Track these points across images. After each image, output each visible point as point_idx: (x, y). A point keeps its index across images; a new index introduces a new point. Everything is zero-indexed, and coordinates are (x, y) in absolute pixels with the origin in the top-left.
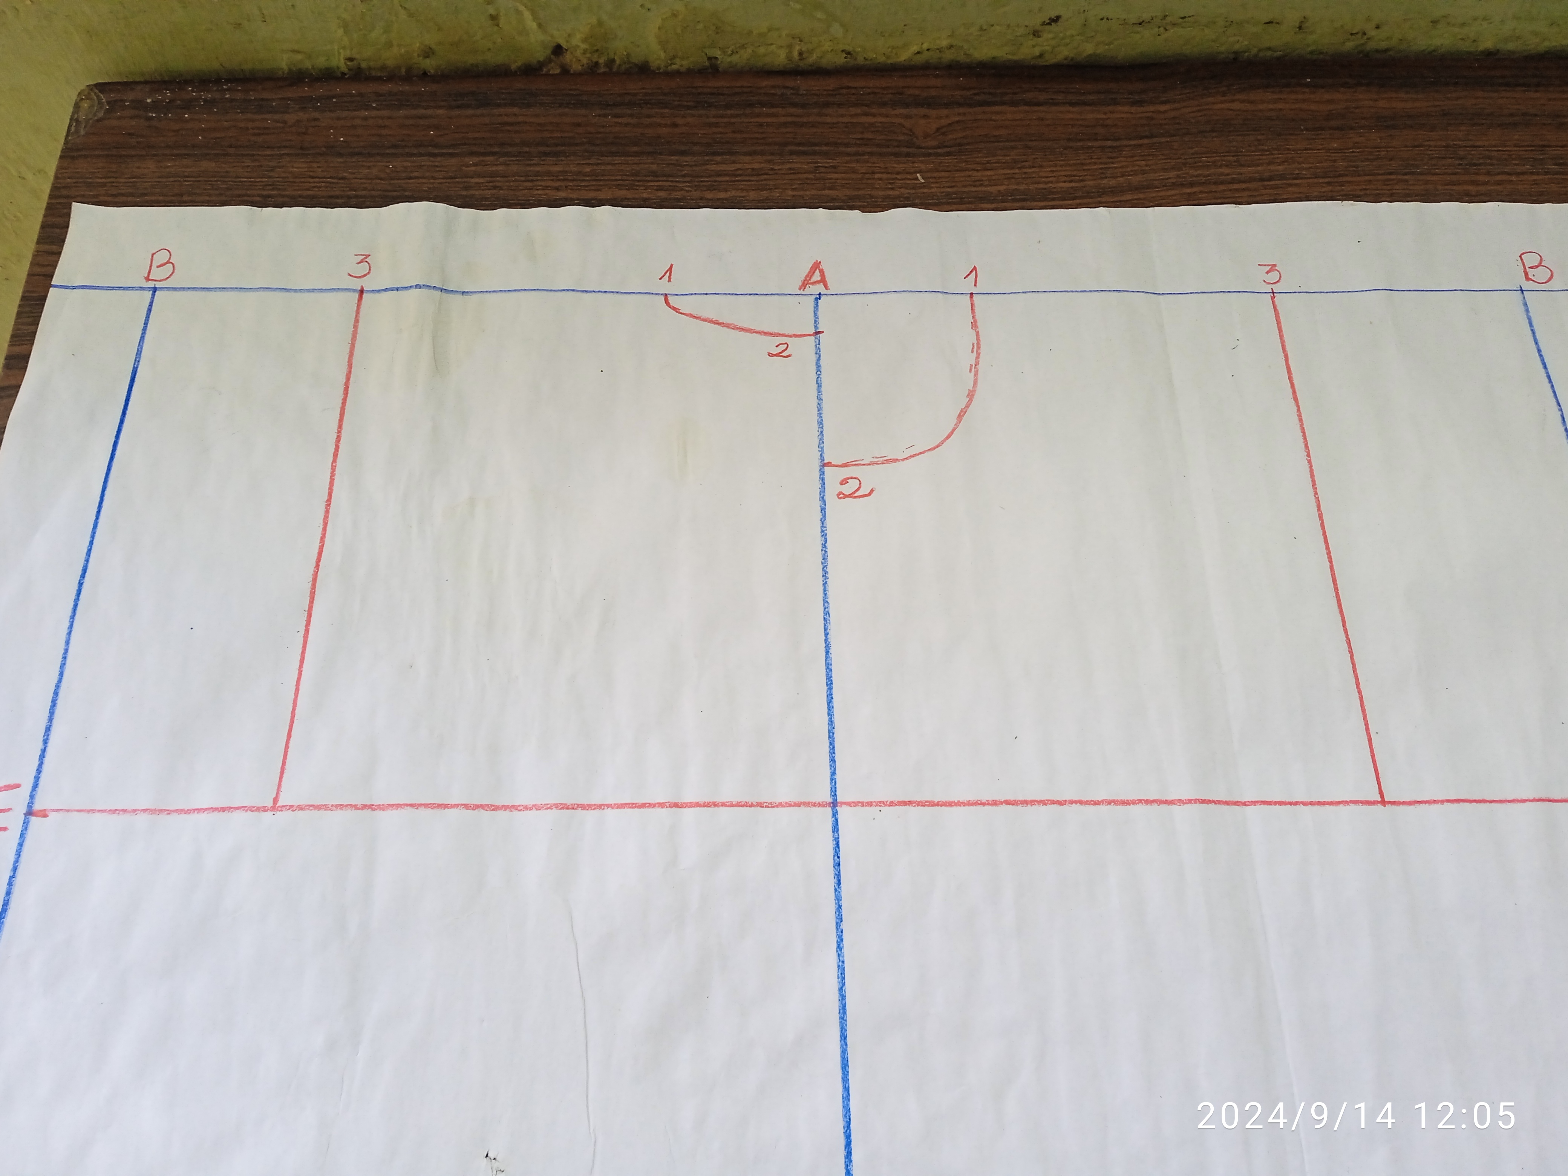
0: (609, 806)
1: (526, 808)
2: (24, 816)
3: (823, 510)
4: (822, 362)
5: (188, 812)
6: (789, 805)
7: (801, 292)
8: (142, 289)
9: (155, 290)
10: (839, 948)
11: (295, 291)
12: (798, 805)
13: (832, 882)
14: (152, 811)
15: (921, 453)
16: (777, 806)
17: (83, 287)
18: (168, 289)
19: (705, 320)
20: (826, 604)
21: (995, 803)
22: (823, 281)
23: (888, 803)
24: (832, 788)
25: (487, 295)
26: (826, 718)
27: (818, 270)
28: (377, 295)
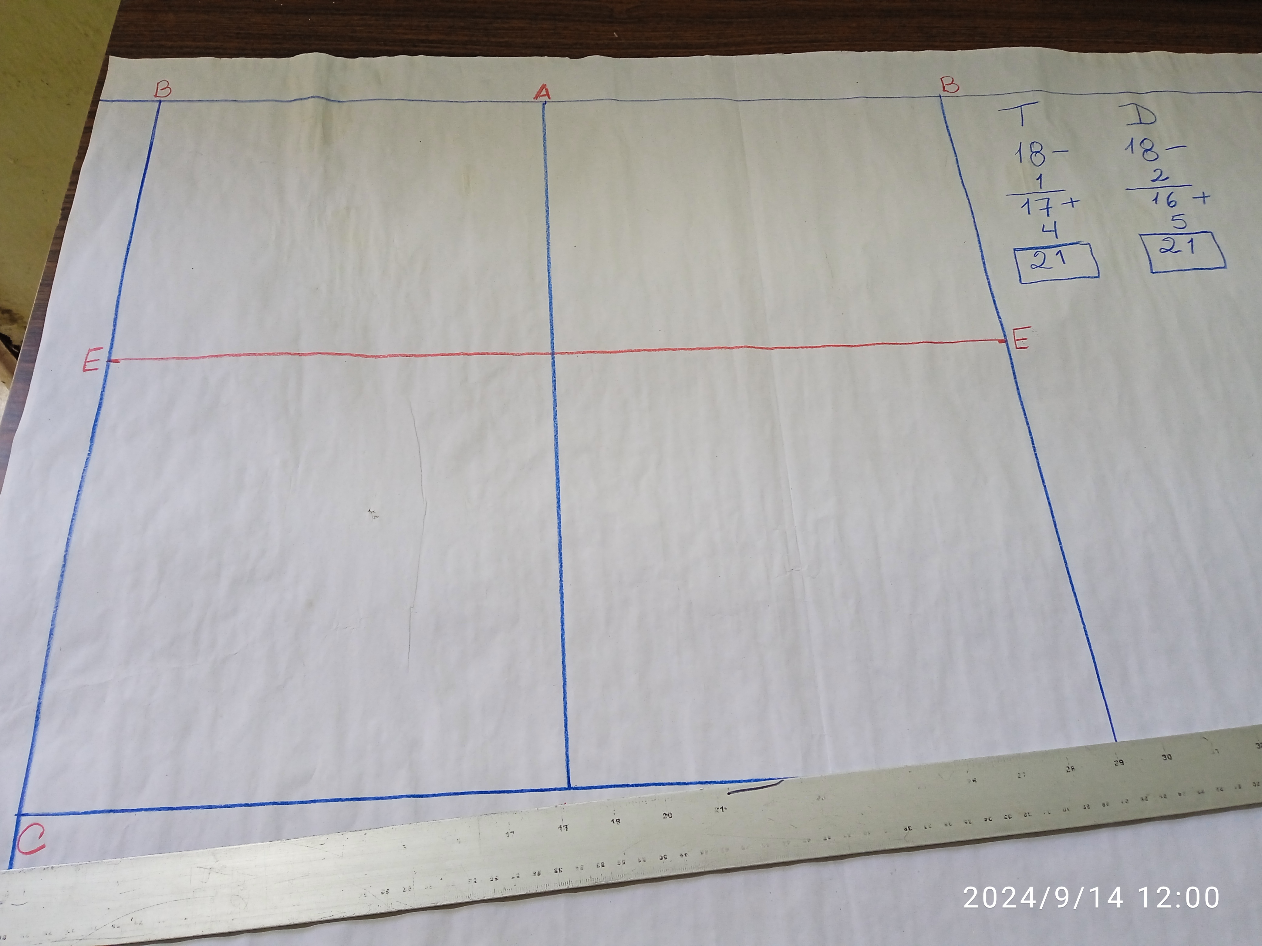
0: (429, 355)
1: (384, 356)
2: (106, 363)
3: (547, 211)
4: (547, 136)
5: (197, 358)
6: (530, 354)
7: (535, 100)
8: (153, 101)
9: (160, 102)
10: (555, 418)
12: (533, 354)
13: (551, 389)
14: (178, 358)
16: (522, 355)
17: (118, 101)
18: (168, 101)
21: (639, 351)
22: (548, 94)
23: (582, 352)
24: (551, 346)
26: (549, 313)
27: (544, 89)
28: (290, 103)
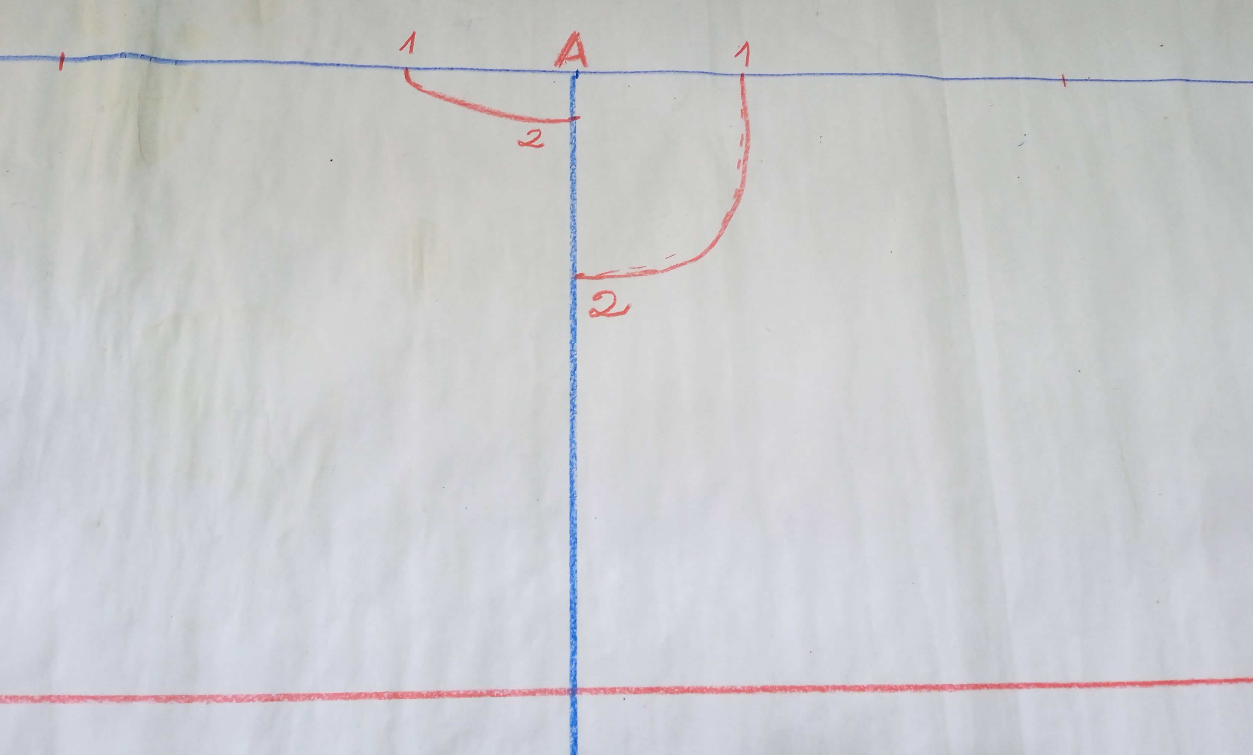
0: (319, 696)
1: (226, 699)
3: (573, 330)
4: (578, 154)
6: (524, 693)
7: (557, 68)
12: (532, 693)
15: (682, 264)
16: (510, 695)
19: (449, 100)
20: (573, 445)
21: (751, 690)
22: (581, 56)
23: (633, 690)
24: (571, 671)
25: (203, 66)
26: (568, 585)
27: (576, 43)
28: (80, 64)
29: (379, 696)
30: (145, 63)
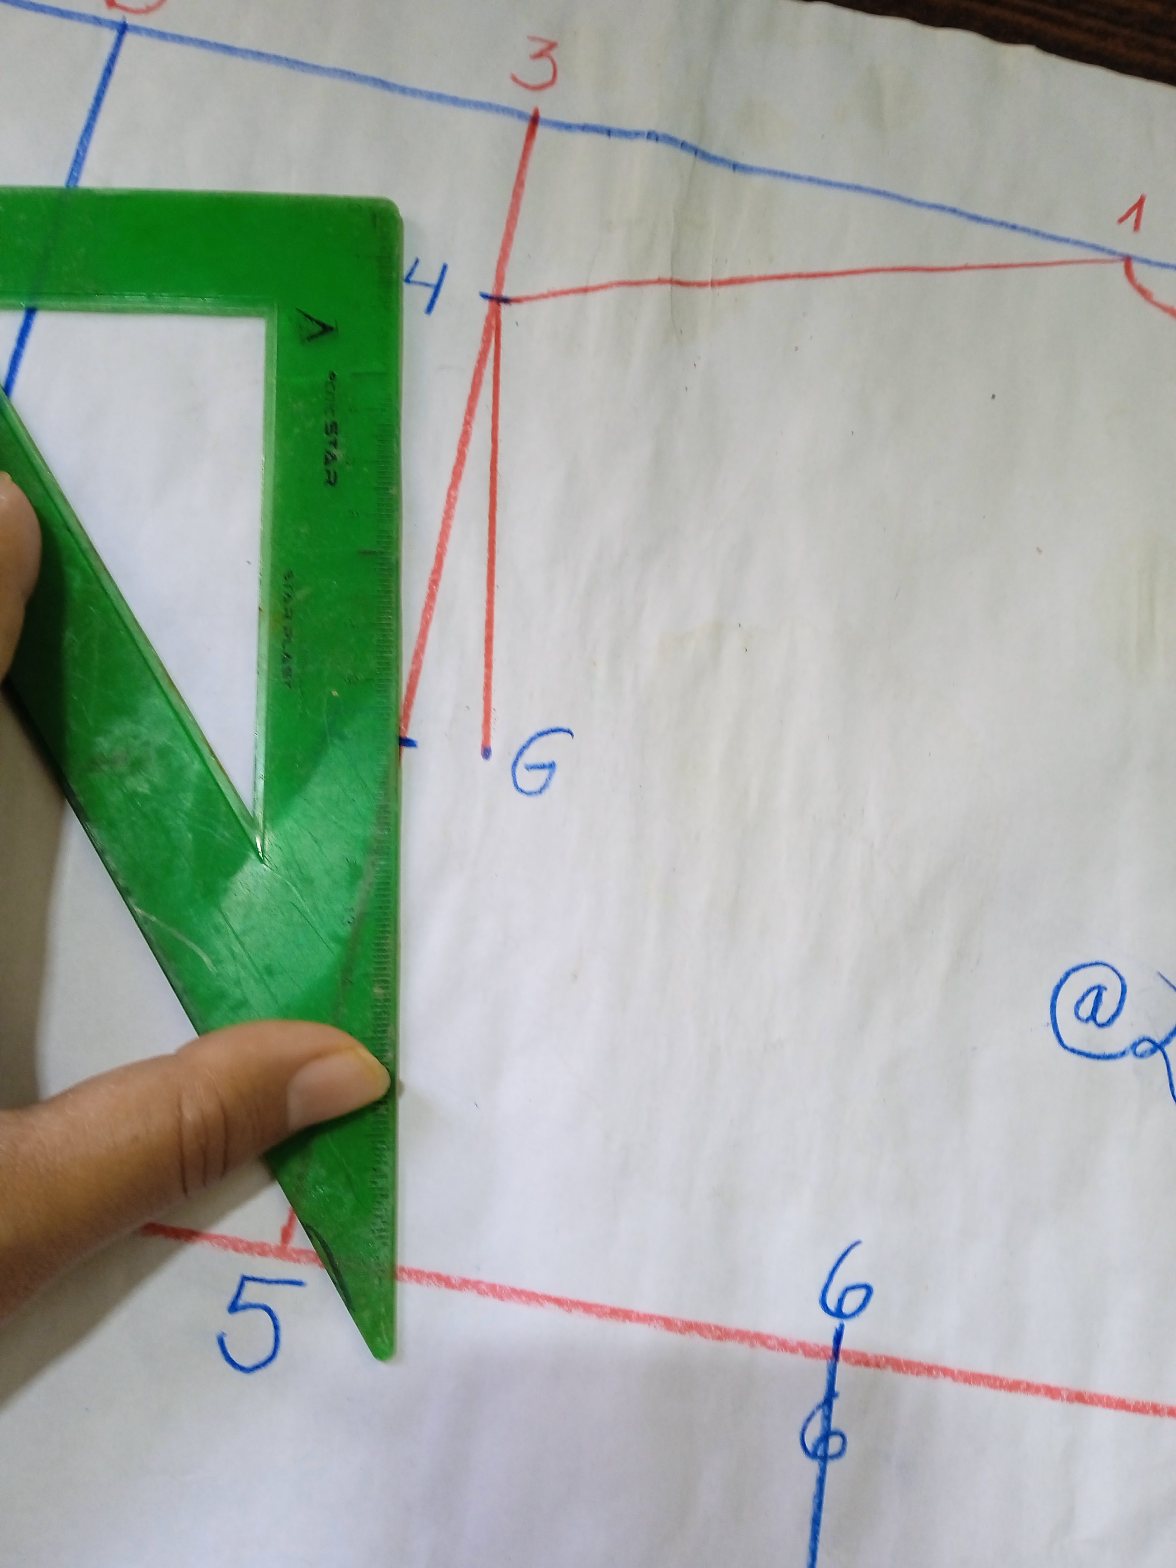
8: (97, 21)
9: (123, 29)
11: (403, 90)
18: (150, 33)
25: (782, 183)
28: (566, 136)
29: (1052, 1392)
30: (687, 158)
